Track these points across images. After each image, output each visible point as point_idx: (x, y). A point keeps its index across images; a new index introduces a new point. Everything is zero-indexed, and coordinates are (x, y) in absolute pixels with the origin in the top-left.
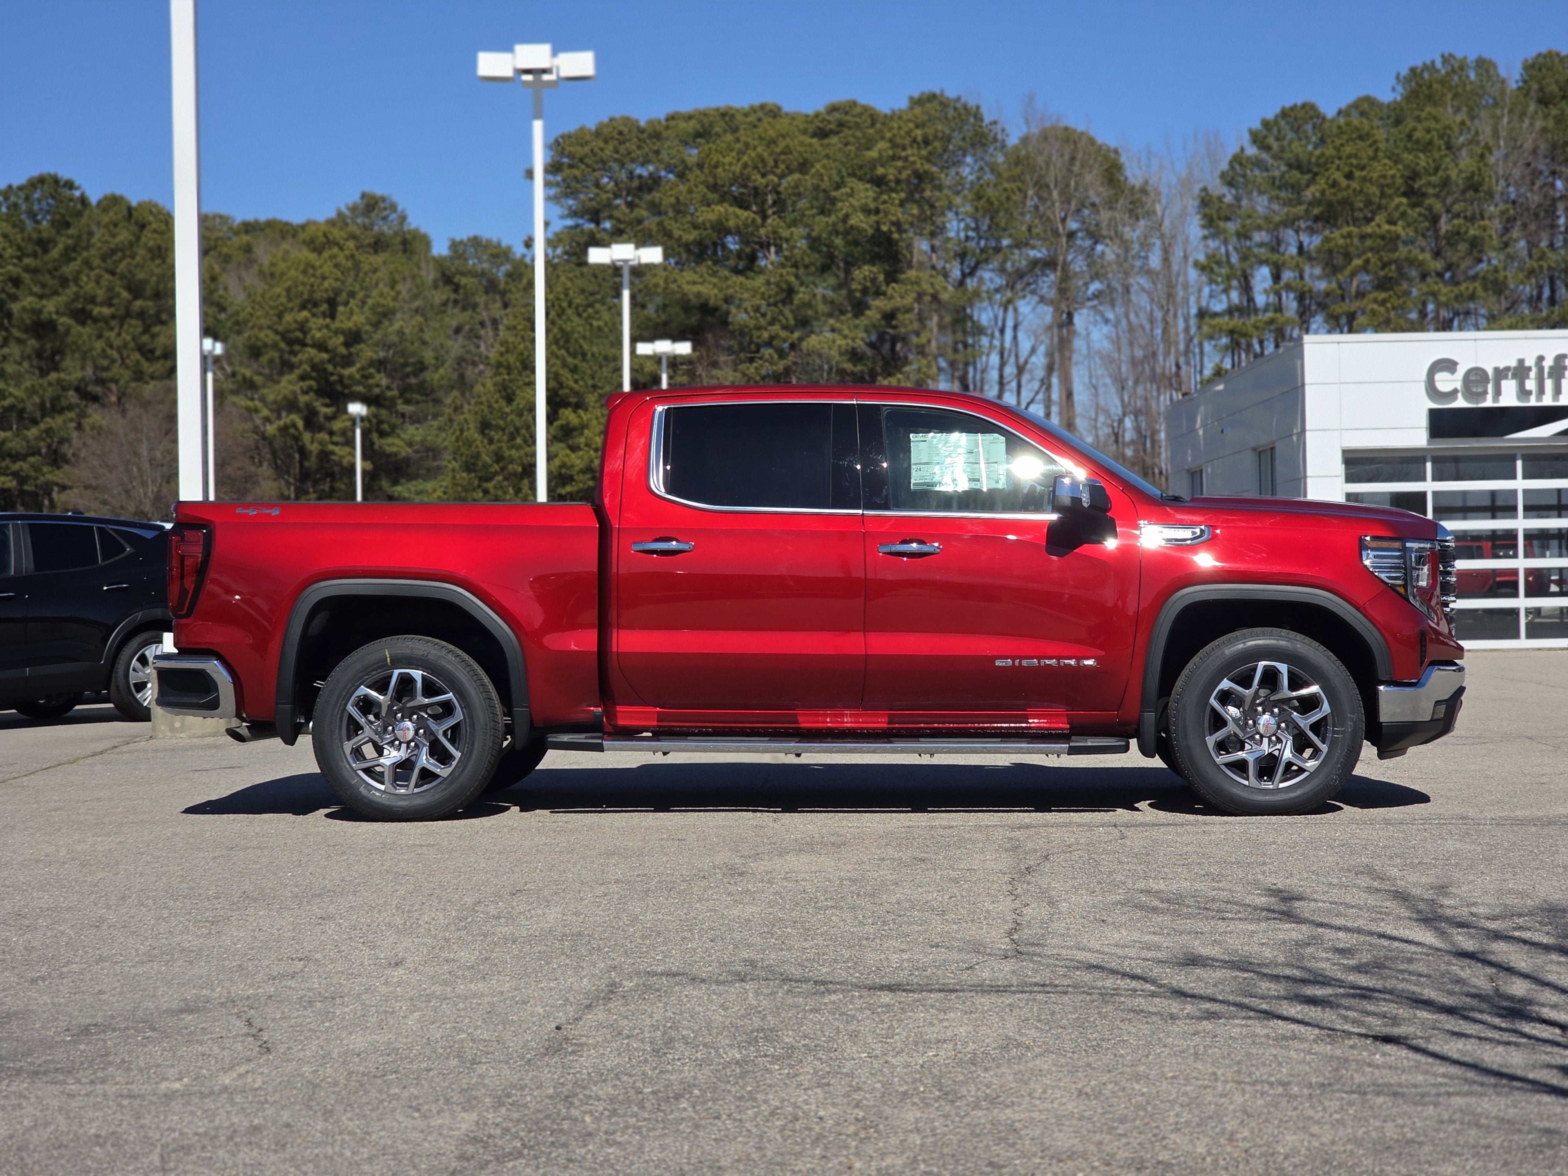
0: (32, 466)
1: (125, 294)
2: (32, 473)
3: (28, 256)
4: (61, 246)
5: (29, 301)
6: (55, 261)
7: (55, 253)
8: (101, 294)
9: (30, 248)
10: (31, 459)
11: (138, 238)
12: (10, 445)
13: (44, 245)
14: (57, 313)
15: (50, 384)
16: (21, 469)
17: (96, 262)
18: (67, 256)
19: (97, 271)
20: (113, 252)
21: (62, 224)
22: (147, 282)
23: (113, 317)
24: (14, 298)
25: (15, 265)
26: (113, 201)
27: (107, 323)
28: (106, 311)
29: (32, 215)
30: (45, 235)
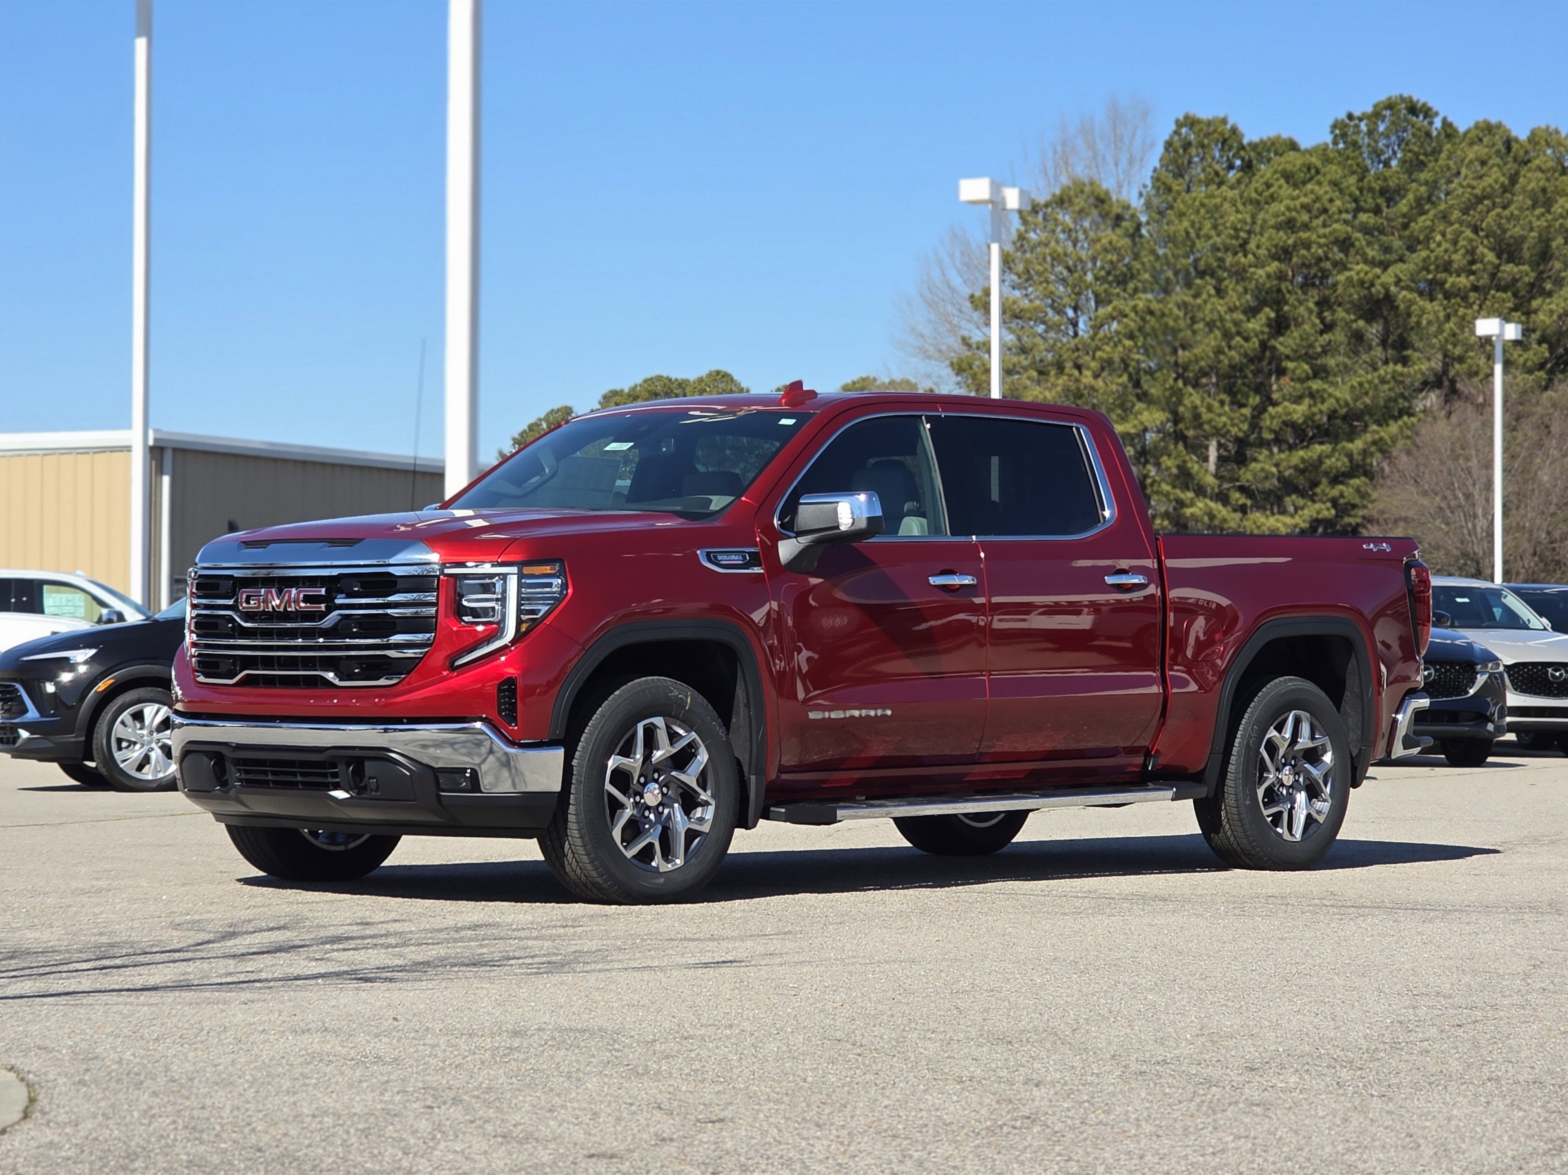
0: (1358, 490)
1: (1491, 257)
2: (1357, 501)
3: (1366, 211)
4: (1411, 196)
5: (1358, 270)
6: (1404, 216)
7: (1403, 206)
8: (1458, 259)
9: (1370, 203)
10: (1355, 482)
11: (1514, 179)
12: (1328, 462)
13: (1390, 195)
14: (1397, 284)
15: (1383, 381)
16: (1342, 496)
17: (1456, 214)
18: (1419, 207)
19: (1456, 226)
20: (1480, 200)
21: (1414, 165)
22: (1523, 239)
23: (1475, 288)
24: (1342, 266)
25: (1346, 222)
26: (1488, 129)
27: (1465, 298)
28: (1463, 281)
29: (1376, 153)
30: (1392, 184)
